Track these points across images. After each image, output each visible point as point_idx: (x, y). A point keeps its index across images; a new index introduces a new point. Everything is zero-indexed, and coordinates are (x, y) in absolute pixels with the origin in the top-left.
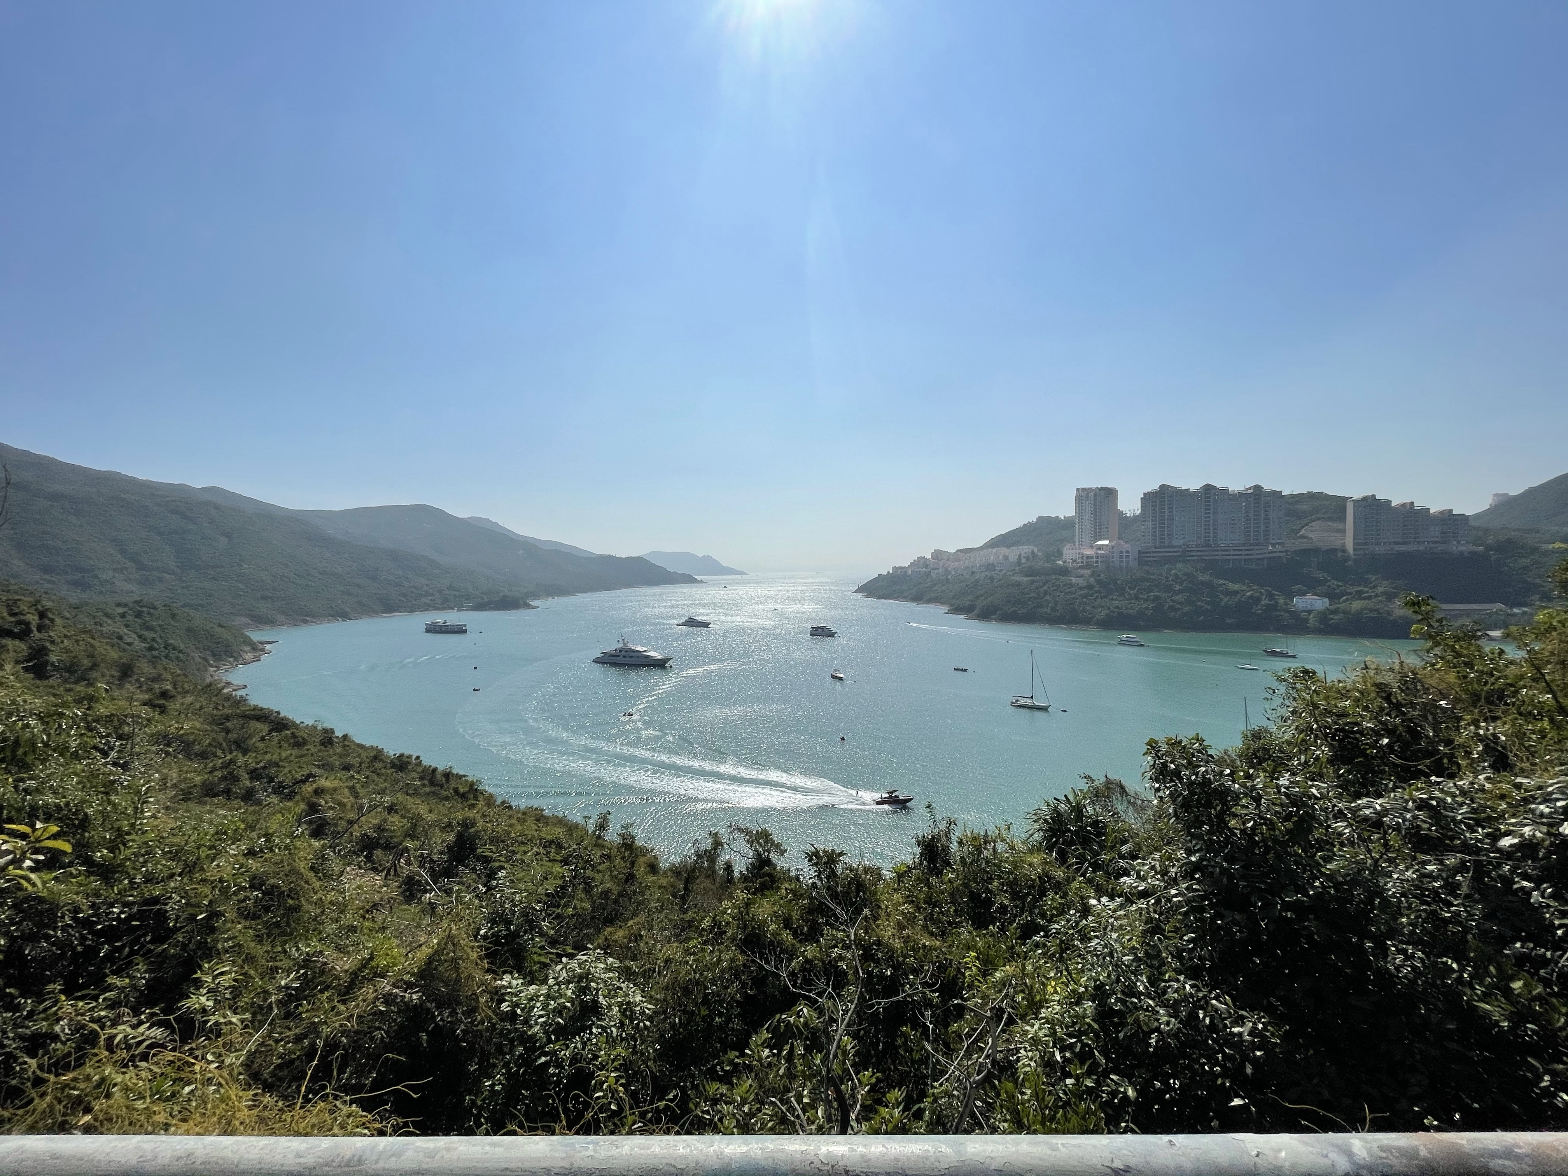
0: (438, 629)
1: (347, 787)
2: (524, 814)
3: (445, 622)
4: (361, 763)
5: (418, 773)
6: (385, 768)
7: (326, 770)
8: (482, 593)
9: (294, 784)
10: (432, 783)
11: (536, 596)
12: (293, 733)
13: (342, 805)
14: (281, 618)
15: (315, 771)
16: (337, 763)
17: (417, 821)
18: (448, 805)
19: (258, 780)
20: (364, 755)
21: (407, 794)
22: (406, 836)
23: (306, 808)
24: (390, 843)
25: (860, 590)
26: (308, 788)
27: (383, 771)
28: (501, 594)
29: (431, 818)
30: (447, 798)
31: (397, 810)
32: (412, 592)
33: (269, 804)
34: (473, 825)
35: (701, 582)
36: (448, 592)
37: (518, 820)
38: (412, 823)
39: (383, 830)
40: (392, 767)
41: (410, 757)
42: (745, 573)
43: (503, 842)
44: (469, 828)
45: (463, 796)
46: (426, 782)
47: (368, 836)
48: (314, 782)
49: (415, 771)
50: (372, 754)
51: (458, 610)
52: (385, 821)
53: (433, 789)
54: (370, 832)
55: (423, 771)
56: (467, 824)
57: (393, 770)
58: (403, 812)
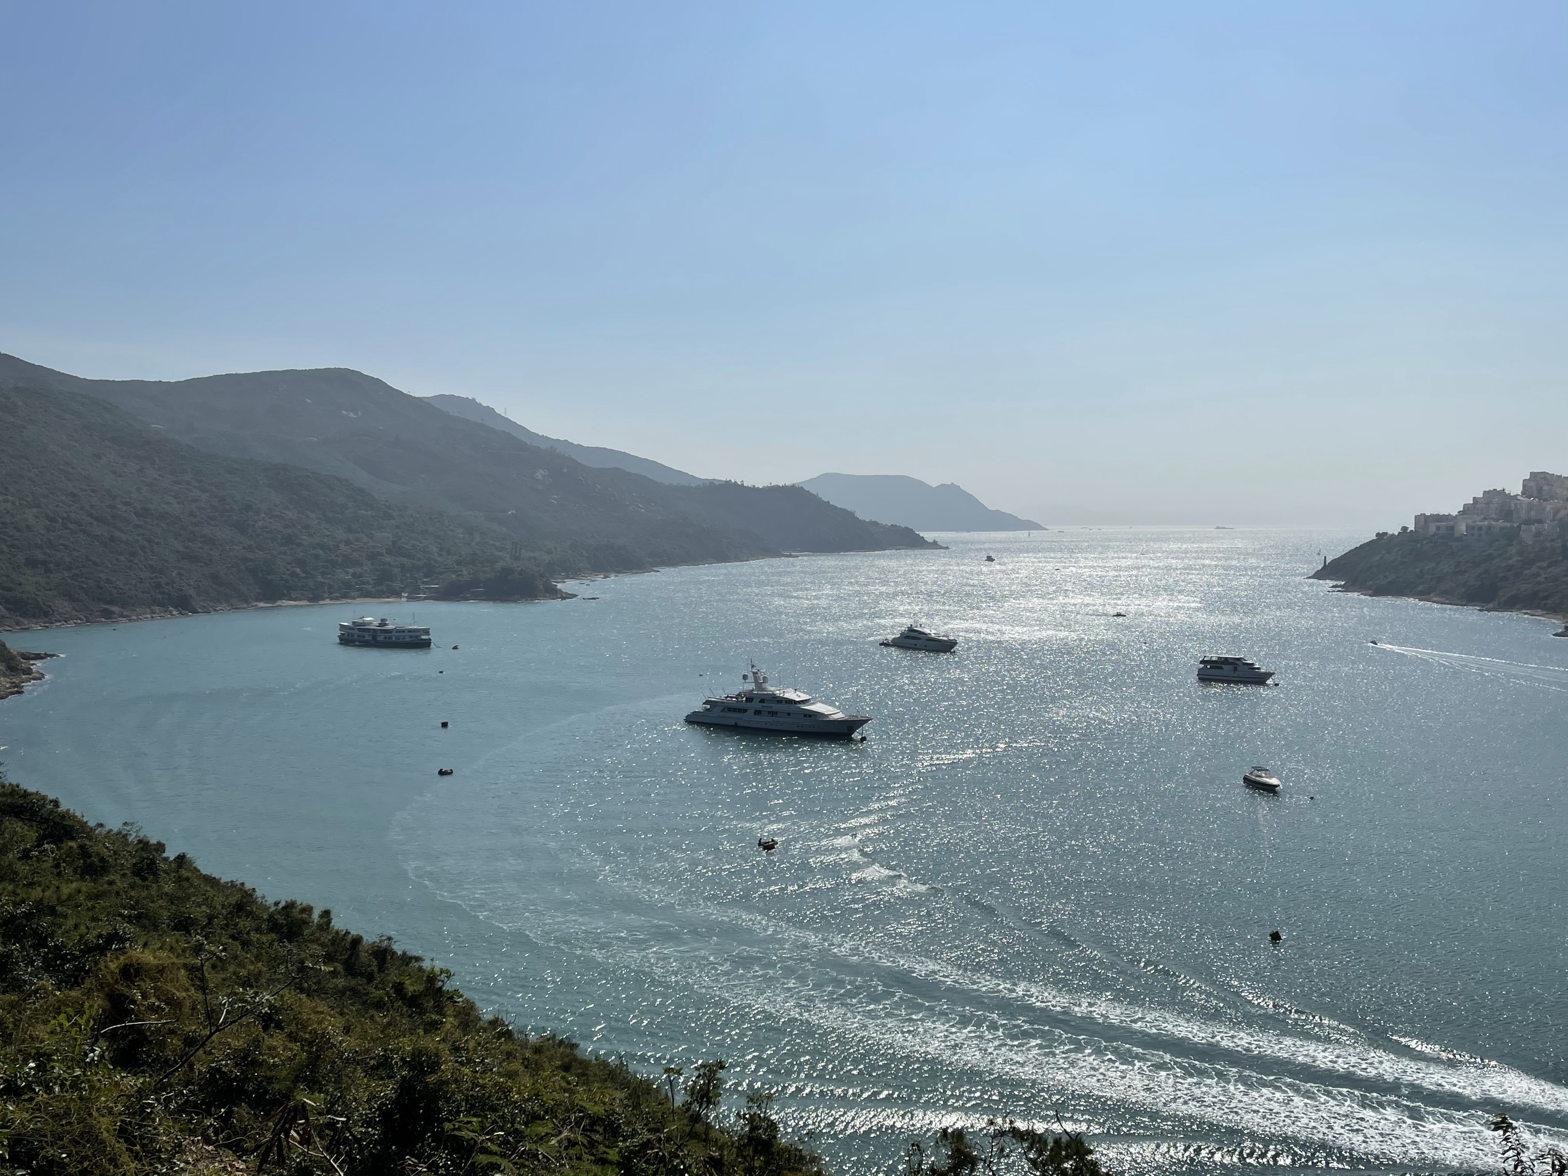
0: (368, 638)
1: (185, 966)
2: (538, 1050)
3: (383, 623)
4: (211, 918)
5: (323, 945)
6: (258, 930)
7: (144, 927)
8: (459, 563)
9: (84, 953)
10: (351, 969)
11: (574, 573)
12: (82, 847)
13: (174, 1004)
14: (63, 606)
15: (125, 928)
16: (165, 914)
17: (320, 1048)
18: (382, 1018)
19: (18, 940)
20: (219, 900)
21: (302, 991)
22: (296, 1080)
23: (107, 1004)
24: (266, 1092)
25: (1328, 571)
26: (112, 964)
27: (254, 936)
28: (499, 565)
29: (347, 1044)
30: (379, 1005)
31: (280, 1021)
32: (317, 557)
33: (36, 991)
34: (434, 1066)
35: (935, 545)
36: (388, 559)
37: (527, 1064)
38: (309, 1053)
39: (254, 1062)
40: (271, 930)
41: (308, 910)
42: (1038, 527)
43: (494, 1109)
44: (425, 1074)
45: (413, 1002)
46: (340, 967)
47: (223, 1074)
48: (123, 951)
49: (316, 941)
50: (233, 900)
51: (410, 599)
52: (257, 1043)
53: (353, 983)
54: (227, 1065)
55: (333, 942)
56: (421, 1064)
57: (274, 936)
58: (293, 1028)
